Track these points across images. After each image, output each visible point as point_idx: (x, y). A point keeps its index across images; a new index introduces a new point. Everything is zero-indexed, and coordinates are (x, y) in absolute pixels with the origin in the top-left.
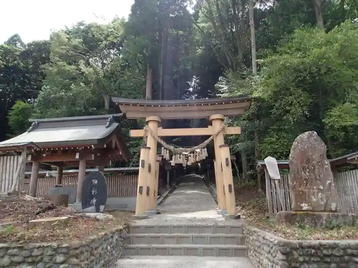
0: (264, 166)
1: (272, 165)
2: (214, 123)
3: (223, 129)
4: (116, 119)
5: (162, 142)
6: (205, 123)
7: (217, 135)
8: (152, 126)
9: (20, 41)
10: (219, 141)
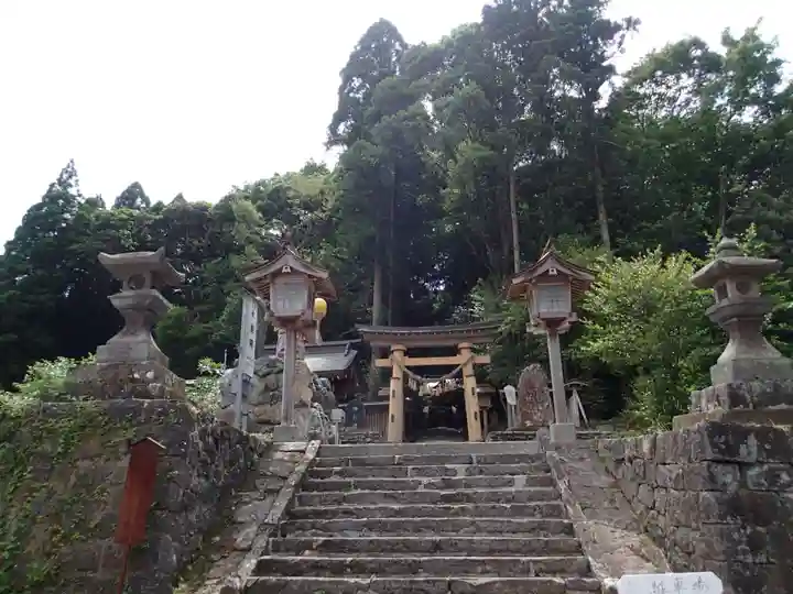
0: (504, 394)
1: (511, 393)
2: (463, 351)
3: (472, 357)
4: (353, 346)
5: (409, 372)
6: (454, 351)
7: (465, 364)
8: (398, 355)
9: (142, 194)
10: (468, 370)
